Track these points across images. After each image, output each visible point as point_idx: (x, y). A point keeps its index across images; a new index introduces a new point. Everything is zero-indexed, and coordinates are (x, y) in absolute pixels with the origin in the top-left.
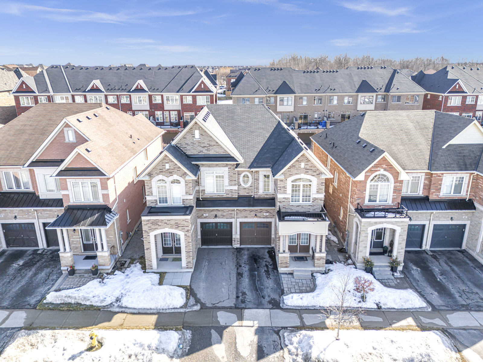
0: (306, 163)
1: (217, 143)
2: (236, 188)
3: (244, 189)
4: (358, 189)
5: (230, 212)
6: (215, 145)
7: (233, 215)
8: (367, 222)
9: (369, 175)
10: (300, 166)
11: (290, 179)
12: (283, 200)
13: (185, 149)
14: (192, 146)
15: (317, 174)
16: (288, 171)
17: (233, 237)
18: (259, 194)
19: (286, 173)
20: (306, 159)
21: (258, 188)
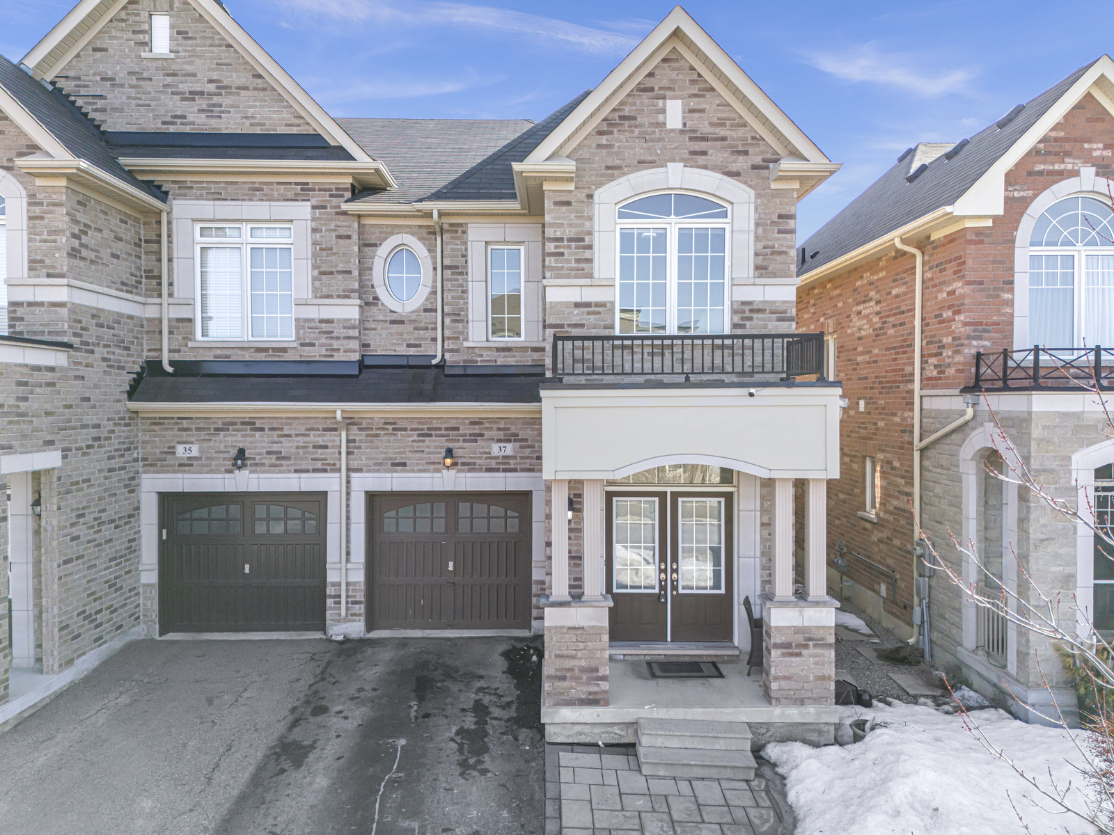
0: (693, 103)
1: (260, 76)
2: (349, 311)
3: (393, 322)
4: (971, 276)
5: (314, 438)
6: (246, 88)
7: (329, 454)
8: (1065, 415)
9: (1022, 198)
10: (661, 118)
11: (610, 196)
12: (577, 316)
13: (100, 103)
14: (133, 92)
15: (754, 167)
16: (600, 146)
17: (332, 577)
18: (466, 344)
19: (589, 161)
20: (693, 82)
21: (460, 317)
